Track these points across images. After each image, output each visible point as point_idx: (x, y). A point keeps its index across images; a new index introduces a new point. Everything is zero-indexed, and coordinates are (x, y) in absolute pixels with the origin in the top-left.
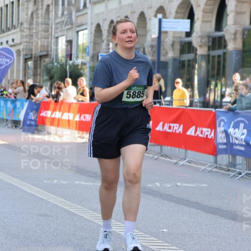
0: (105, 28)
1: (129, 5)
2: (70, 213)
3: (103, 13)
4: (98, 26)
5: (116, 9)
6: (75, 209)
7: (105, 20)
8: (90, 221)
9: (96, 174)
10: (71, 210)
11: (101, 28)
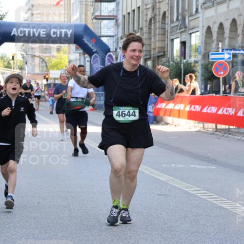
0: (215, 29)
1: (236, 9)
2: (186, 192)
3: (213, 16)
4: (209, 28)
5: (224, 12)
6: (191, 189)
7: (215, 23)
8: (204, 200)
9: (209, 158)
10: (187, 190)
11: (212, 30)
